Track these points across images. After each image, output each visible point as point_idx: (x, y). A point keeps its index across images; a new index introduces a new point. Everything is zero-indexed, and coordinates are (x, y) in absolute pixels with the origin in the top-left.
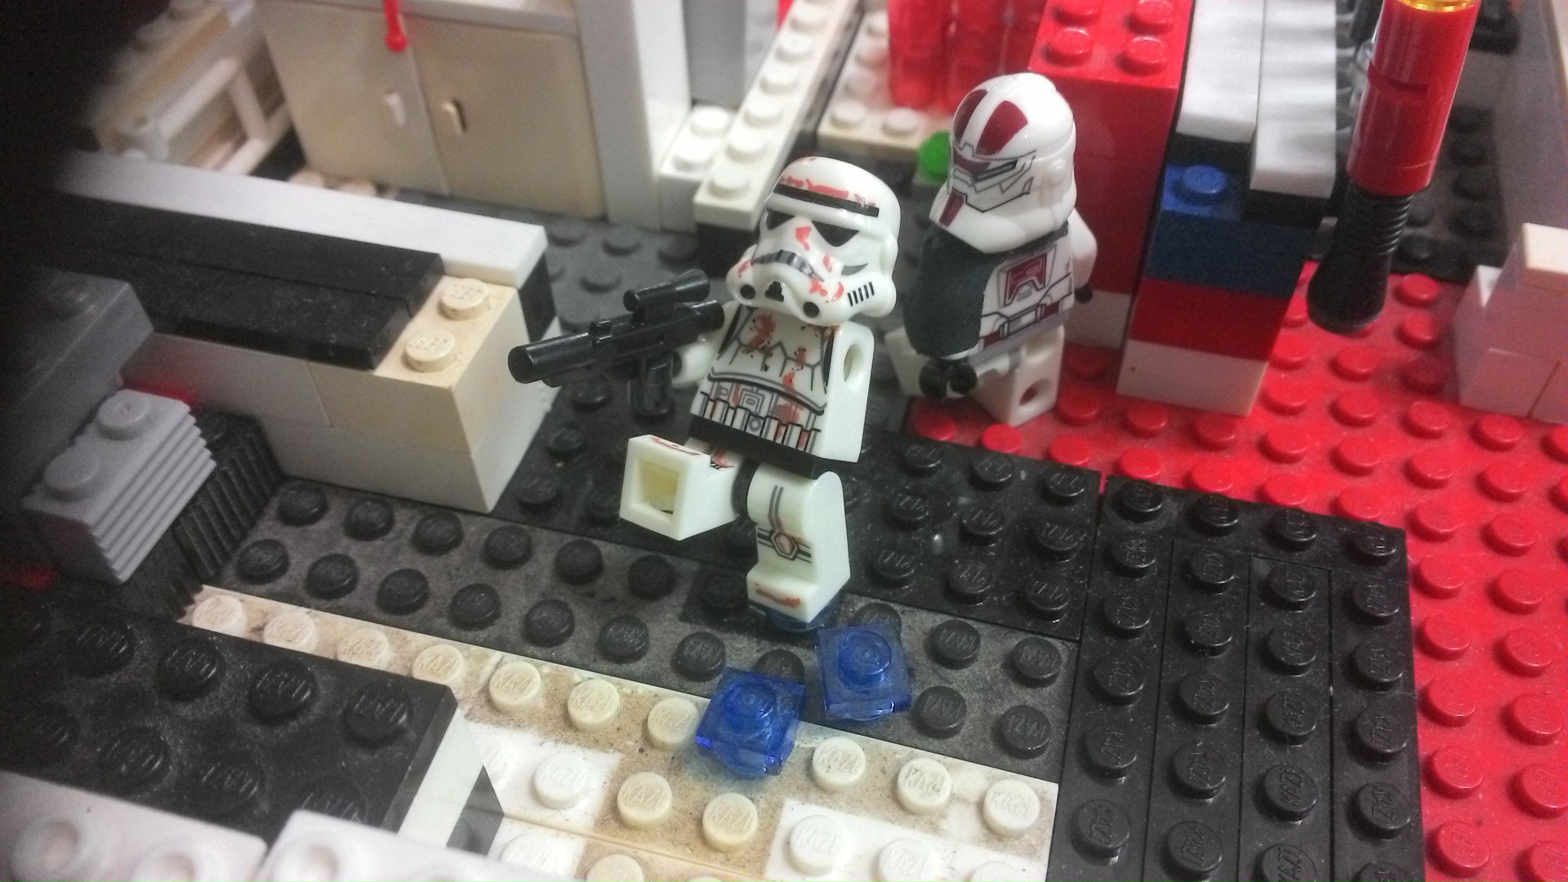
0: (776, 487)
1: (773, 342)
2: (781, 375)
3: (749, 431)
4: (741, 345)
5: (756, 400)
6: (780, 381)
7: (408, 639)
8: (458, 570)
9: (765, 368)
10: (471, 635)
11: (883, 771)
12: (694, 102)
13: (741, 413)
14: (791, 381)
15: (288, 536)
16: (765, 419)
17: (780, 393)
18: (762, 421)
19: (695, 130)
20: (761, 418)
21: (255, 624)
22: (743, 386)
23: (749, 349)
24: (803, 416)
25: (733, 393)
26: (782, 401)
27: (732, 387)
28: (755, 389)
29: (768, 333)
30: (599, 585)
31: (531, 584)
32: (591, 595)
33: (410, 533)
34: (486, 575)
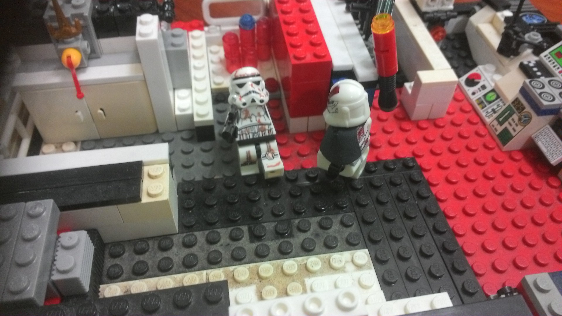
8: (177, 252)
10: (193, 269)
11: (325, 262)
12: (174, 89)
15: (118, 261)
21: (125, 290)
30: (222, 241)
31: (201, 248)
32: (222, 245)
33: (156, 247)
34: (186, 251)
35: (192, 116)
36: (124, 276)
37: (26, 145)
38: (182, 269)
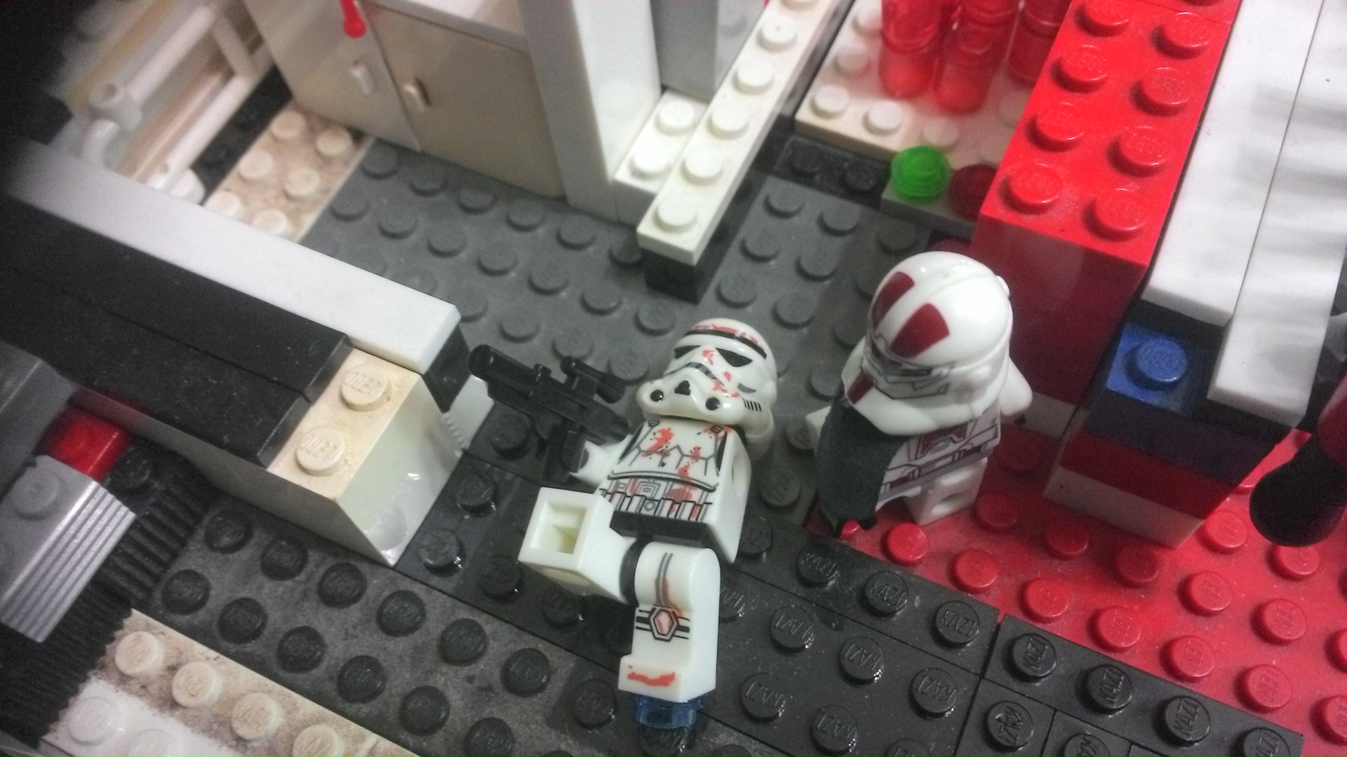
0: (666, 554)
1: (670, 447)
2: (677, 468)
3: (644, 512)
4: (640, 451)
5: (652, 489)
6: (676, 472)
7: (298, 705)
8: (355, 627)
9: (663, 465)
10: (353, 708)
12: (664, 89)
13: (636, 500)
14: (686, 471)
16: (659, 501)
17: (675, 481)
18: (657, 503)
19: (660, 127)
20: (657, 500)
21: (169, 664)
22: (640, 480)
23: (648, 453)
24: (696, 495)
25: (630, 487)
26: (677, 486)
27: (629, 483)
28: (652, 480)
29: (667, 441)
30: (479, 667)
32: (469, 681)
33: (317, 577)
36: (201, 616)
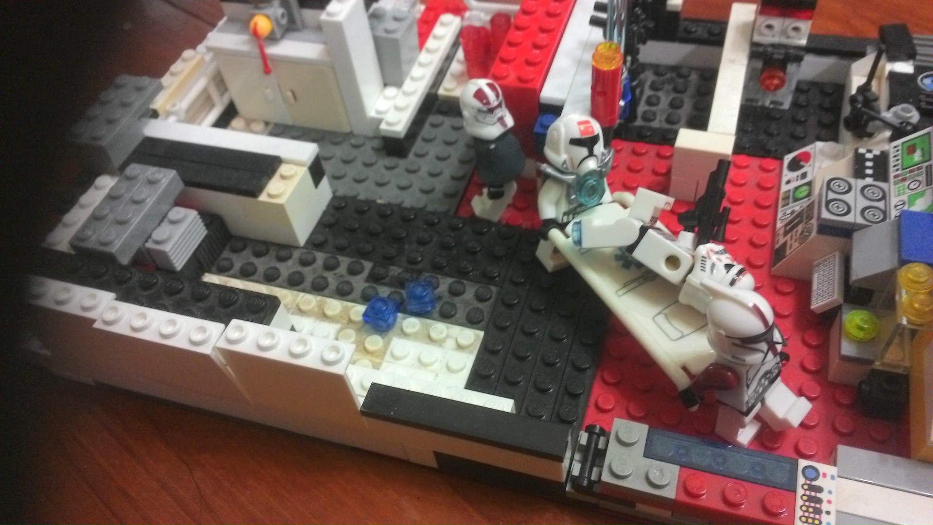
7: (273, 289)
8: (290, 266)
10: (294, 288)
11: (425, 328)
12: (385, 85)
15: (234, 257)
19: (384, 97)
30: (338, 271)
31: (315, 270)
32: (335, 274)
33: (275, 254)
34: (300, 268)
35: (380, 121)
36: (232, 272)
37: (214, 115)
38: (285, 284)
